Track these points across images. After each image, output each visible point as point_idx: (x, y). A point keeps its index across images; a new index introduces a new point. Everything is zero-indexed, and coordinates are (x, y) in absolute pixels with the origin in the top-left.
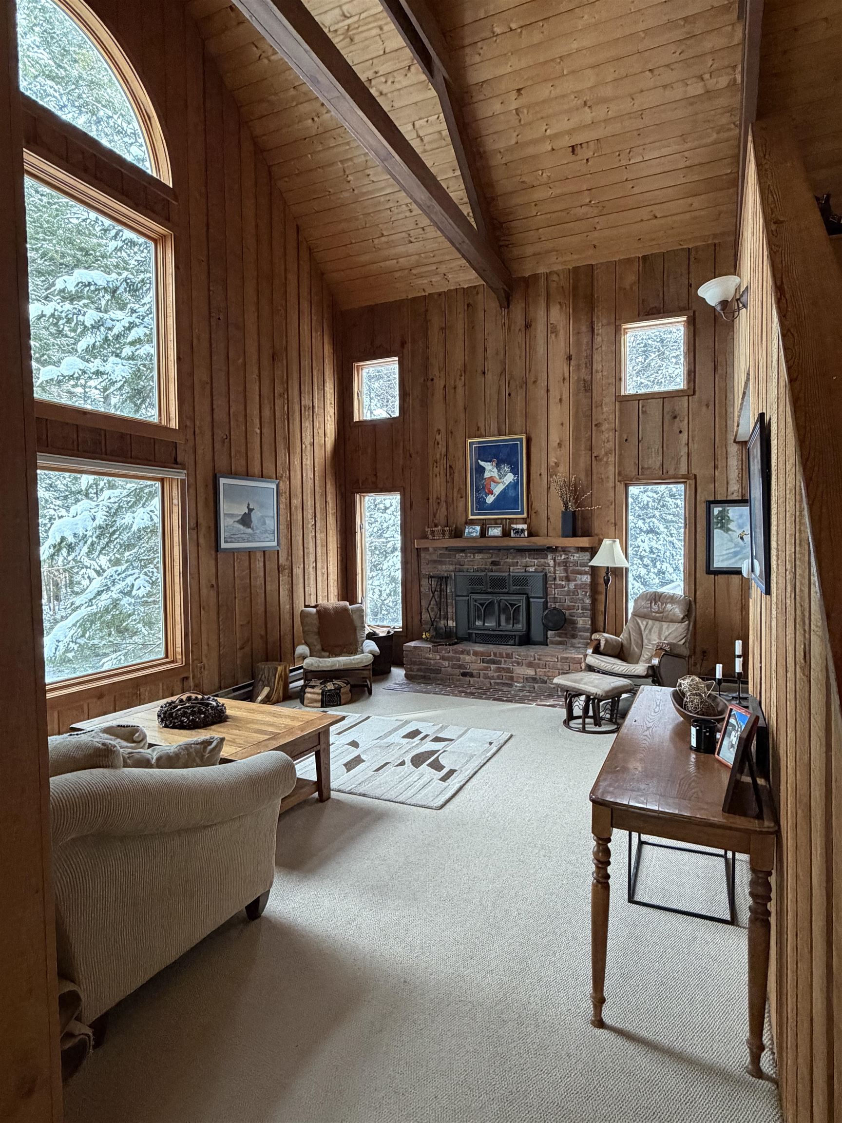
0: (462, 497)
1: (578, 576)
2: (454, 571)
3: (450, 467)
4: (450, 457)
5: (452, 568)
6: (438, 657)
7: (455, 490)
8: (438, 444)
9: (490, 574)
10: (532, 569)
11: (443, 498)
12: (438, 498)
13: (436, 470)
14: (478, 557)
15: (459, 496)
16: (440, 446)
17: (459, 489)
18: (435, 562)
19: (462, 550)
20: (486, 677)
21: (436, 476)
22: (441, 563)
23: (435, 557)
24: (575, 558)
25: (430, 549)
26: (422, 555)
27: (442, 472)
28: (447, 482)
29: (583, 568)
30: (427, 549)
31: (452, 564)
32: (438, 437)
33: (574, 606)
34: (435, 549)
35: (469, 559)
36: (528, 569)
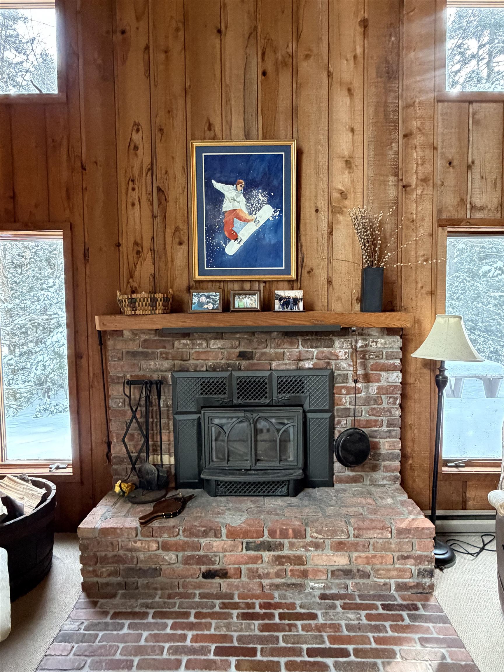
0: (180, 244)
1: (383, 374)
2: (172, 370)
3: (159, 190)
4: (159, 173)
5: (166, 365)
6: (154, 546)
7: (169, 231)
8: (136, 148)
9: (236, 374)
10: (308, 365)
11: (147, 244)
12: (136, 244)
13: (135, 195)
14: (215, 345)
15: (177, 240)
16: (140, 152)
17: (177, 229)
18: (134, 354)
19: (186, 334)
20: (254, 574)
21: (133, 205)
22: (146, 356)
23: (133, 347)
24: (379, 345)
25: (126, 334)
26: (110, 343)
27: (144, 199)
28: (154, 217)
29: (391, 362)
30: (119, 333)
31: (167, 359)
32: (136, 137)
33: (376, 421)
34: (135, 333)
35: (197, 349)
36: (301, 364)
